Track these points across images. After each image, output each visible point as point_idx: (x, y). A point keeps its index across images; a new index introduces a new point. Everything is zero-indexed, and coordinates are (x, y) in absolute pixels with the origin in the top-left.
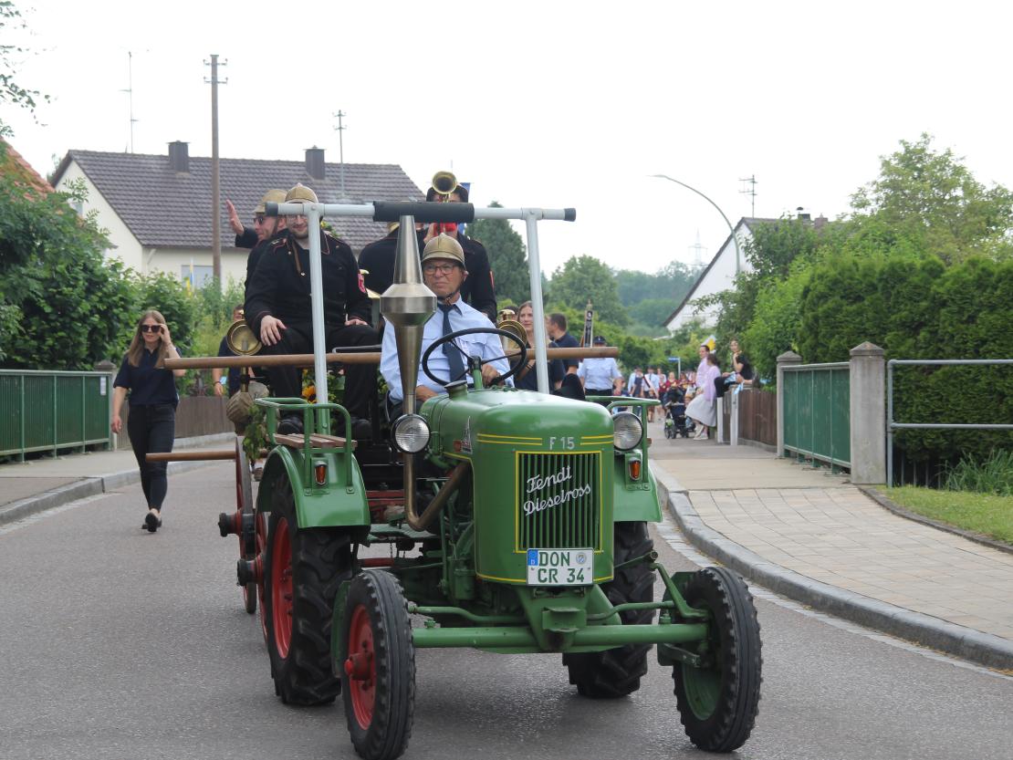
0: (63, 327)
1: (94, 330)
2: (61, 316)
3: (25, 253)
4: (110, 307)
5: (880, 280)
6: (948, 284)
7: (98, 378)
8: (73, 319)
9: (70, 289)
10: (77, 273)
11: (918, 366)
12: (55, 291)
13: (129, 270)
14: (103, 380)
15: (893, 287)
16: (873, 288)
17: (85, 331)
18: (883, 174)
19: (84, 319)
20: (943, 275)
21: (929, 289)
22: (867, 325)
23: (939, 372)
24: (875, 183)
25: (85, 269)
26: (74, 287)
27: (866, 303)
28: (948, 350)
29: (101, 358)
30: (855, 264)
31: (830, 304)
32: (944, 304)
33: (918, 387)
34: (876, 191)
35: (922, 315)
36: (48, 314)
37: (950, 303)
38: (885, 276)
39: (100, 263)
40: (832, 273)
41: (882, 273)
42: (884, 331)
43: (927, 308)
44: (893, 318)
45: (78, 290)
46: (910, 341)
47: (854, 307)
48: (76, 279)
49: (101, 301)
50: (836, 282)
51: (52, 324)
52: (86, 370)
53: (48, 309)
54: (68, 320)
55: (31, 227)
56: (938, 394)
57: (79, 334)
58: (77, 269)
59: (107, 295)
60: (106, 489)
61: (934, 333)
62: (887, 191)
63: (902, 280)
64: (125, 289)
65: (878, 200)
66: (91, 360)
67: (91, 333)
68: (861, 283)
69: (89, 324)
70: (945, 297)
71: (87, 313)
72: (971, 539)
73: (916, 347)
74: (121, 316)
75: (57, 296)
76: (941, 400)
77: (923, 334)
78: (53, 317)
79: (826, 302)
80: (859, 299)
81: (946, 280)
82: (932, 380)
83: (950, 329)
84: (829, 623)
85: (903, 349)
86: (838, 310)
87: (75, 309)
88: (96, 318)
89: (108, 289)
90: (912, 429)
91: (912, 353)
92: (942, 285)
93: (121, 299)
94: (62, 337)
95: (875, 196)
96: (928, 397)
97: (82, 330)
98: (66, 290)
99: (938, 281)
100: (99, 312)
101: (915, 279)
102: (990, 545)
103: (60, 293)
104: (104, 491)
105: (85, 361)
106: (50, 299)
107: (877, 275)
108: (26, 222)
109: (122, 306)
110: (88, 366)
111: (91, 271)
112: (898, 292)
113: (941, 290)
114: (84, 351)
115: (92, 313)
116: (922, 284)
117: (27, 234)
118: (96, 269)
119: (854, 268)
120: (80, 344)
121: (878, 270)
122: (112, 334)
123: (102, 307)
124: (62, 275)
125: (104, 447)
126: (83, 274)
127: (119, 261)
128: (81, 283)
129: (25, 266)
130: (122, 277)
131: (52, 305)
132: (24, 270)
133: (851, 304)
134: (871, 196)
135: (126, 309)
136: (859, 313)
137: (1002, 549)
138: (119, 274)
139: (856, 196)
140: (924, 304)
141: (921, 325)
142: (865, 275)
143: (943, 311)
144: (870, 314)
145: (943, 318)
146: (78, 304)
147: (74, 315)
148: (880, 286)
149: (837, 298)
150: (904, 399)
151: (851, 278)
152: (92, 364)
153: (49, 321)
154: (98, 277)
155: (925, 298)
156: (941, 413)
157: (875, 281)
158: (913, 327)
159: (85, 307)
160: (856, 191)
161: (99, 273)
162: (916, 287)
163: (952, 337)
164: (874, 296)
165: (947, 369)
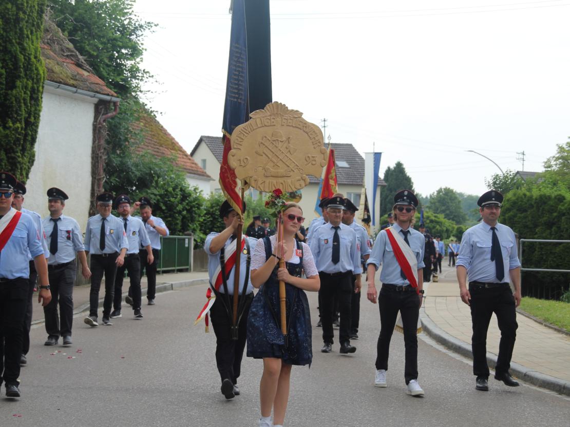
0: (170, 216)
1: (184, 217)
2: (170, 211)
3: (149, 184)
4: (192, 207)
5: (535, 203)
6: (566, 205)
7: (184, 239)
8: (175, 213)
9: (174, 199)
10: (177, 192)
11: (551, 243)
12: (167, 199)
13: (202, 191)
14: (187, 241)
15: (541, 206)
16: (532, 206)
17: (180, 218)
18: (558, 153)
19: (180, 212)
20: (564, 201)
21: (557, 207)
22: (528, 224)
23: (561, 246)
24: (554, 157)
25: (181, 190)
26: (176, 198)
27: (528, 213)
28: (565, 236)
29: (188, 230)
30: (525, 195)
31: (511, 213)
32: (564, 215)
33: (551, 253)
34: (555, 161)
35: (554, 219)
36: (164, 210)
37: (566, 214)
38: (537, 201)
39: (189, 187)
40: (514, 198)
41: (536, 199)
42: (536, 226)
43: (556, 217)
44: (540, 220)
45: (177, 199)
46: (549, 231)
47: (523, 215)
48: (177, 195)
49: (187, 204)
50: (515, 203)
51: (166, 215)
52: (179, 235)
53: (164, 208)
54: (172, 213)
55: (152, 172)
56: (560, 256)
57: (177, 219)
58: (177, 190)
59: (191, 202)
60: (174, 288)
61: (559, 228)
62: (560, 160)
63: (545, 203)
64: (198, 199)
65: (556, 165)
66: (182, 231)
67: (182, 219)
68: (526, 204)
69: (182, 215)
70: (565, 211)
71: (181, 210)
72: (536, 321)
73: (551, 234)
74: (196, 212)
75: (168, 202)
76: (561, 259)
77: (554, 228)
78: (166, 211)
79: (510, 212)
80: (525, 211)
81: (565, 203)
82: (558, 250)
83: (566, 226)
84: (450, 355)
85: (544, 235)
86: (515, 216)
87: (175, 208)
88: (185, 213)
89: (191, 199)
90: (548, 272)
91: (548, 236)
92: (563, 205)
93: (197, 204)
94: (169, 221)
95: (555, 163)
96: (555, 257)
97: (179, 218)
98: (172, 199)
99: (562, 204)
100: (186, 210)
101: (551, 203)
102: (542, 324)
103: (170, 201)
104: (172, 289)
105: (180, 231)
106: (165, 203)
107: (534, 201)
108: (151, 169)
109: (197, 207)
110: (181, 234)
111: (184, 191)
112: (543, 208)
113: (563, 208)
114: (179, 227)
115: (183, 210)
116: (554, 205)
117: (151, 175)
118: (186, 190)
119: (523, 197)
120: (177, 224)
121: (534, 197)
122: (193, 220)
123: (188, 207)
124: (171, 193)
125: (187, 270)
126: (180, 193)
127: (197, 187)
128: (179, 196)
129: (149, 189)
130: (198, 194)
131: (166, 206)
132: (149, 191)
133: (522, 213)
134: (553, 163)
135: (199, 208)
136: (525, 217)
137: (545, 326)
138: (197, 193)
139: (546, 163)
140: (555, 214)
141: (553, 224)
142: (528, 200)
143: (563, 218)
144: (530, 218)
145: (563, 221)
146: (177, 205)
147: (175, 211)
148: (535, 205)
149: (515, 210)
150: (544, 258)
151: (522, 201)
152: (183, 232)
153: (164, 213)
154: (187, 194)
155: (556, 212)
156: (561, 265)
157: (533, 203)
158: (549, 225)
159: (180, 207)
160: (546, 160)
161: (187, 192)
162: (552, 206)
163: (567, 230)
164: (532, 210)
165: (564, 244)
